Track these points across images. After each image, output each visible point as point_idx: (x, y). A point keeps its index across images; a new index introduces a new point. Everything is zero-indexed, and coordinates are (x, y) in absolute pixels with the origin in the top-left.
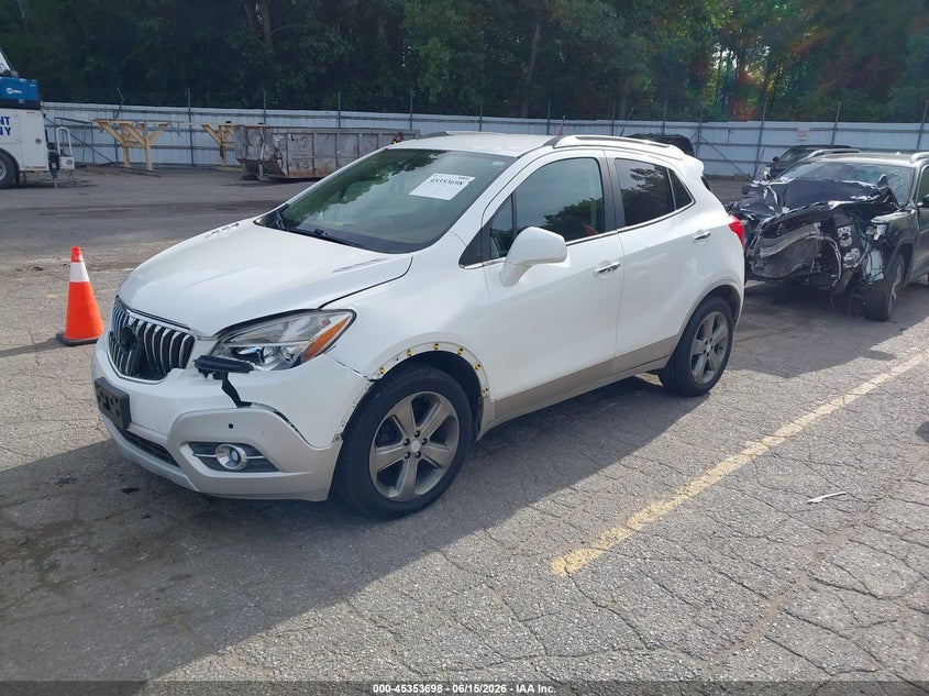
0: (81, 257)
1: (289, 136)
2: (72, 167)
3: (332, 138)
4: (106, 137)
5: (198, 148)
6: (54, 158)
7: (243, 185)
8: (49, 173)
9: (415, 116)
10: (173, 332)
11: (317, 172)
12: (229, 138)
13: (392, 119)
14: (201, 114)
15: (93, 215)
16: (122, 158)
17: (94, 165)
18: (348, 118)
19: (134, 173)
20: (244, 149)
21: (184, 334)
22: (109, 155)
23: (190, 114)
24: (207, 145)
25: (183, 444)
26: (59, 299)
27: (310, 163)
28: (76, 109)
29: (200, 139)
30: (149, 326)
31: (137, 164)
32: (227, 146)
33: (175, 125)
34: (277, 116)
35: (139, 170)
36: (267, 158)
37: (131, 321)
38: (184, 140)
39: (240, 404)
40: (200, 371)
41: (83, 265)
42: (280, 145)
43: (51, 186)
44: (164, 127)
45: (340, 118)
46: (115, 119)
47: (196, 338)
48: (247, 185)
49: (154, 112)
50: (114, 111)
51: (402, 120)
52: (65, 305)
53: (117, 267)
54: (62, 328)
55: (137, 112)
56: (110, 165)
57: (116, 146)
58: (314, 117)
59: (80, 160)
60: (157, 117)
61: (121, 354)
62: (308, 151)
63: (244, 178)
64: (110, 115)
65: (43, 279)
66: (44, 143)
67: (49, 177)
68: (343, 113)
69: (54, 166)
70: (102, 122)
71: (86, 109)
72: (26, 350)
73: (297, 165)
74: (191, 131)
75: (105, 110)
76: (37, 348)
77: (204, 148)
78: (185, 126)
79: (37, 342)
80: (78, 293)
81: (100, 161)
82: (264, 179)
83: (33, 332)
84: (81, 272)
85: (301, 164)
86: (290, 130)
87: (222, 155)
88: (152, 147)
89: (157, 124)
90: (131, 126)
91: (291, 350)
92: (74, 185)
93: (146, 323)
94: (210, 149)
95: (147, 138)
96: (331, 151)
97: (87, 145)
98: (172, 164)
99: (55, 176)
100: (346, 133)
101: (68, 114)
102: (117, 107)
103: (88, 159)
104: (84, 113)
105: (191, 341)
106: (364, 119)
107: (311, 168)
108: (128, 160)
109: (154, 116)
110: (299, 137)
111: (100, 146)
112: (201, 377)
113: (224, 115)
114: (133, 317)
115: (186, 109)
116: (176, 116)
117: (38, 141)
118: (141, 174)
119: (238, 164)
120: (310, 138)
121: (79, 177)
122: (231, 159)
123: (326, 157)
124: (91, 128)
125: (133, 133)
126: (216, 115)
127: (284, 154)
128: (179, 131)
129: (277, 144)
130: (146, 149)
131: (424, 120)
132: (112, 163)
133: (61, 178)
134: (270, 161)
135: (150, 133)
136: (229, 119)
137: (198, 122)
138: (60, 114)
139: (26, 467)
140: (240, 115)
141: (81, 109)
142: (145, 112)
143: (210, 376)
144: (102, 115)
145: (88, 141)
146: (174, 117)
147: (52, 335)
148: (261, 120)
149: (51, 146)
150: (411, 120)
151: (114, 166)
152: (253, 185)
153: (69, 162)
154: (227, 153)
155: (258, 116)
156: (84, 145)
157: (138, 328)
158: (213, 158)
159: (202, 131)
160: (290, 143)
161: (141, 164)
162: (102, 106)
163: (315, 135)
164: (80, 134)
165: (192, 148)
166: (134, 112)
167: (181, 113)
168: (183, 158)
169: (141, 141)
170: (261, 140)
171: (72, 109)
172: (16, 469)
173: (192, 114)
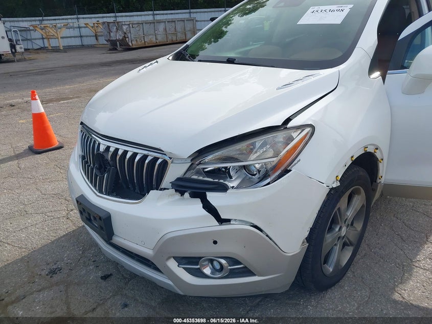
0: (37, 97)
1: (131, 25)
2: (23, 50)
3: (152, 25)
4: (37, 34)
5: (84, 36)
6: (13, 46)
7: (110, 53)
8: (11, 55)
9: (192, 10)
10: (145, 157)
11: (146, 43)
12: (99, 30)
13: (180, 13)
14: (83, 18)
15: (37, 74)
16: (47, 45)
17: (33, 49)
18: (158, 14)
19: (54, 52)
20: (108, 34)
21: (156, 159)
22: (40, 43)
23: (78, 18)
24: (88, 34)
25: (169, 258)
26: (27, 124)
27: (142, 39)
28: (21, 21)
29: (84, 31)
30: (120, 152)
31: (54, 47)
32: (98, 34)
33: (71, 25)
34: (122, 16)
35: (56, 50)
36: (121, 38)
37: (102, 148)
38: (76, 32)
39: (221, 221)
40: (176, 191)
41: (39, 101)
42: (126, 31)
43: (13, 61)
44: (67, 26)
45: (154, 15)
46: (41, 24)
47: (169, 161)
48: (112, 53)
49: (59, 19)
50: (40, 20)
51: (186, 13)
52: (31, 126)
53: (56, 101)
54: (31, 141)
55: (51, 20)
56: (41, 49)
57: (43, 39)
58: (141, 15)
59: (26, 48)
60: (61, 21)
61: (96, 176)
62: (141, 33)
63: (110, 50)
64: (38, 23)
65: (16, 111)
66: (6, 39)
67: (11, 57)
68: (155, 12)
69: (13, 51)
70: (34, 26)
71: (26, 21)
72: (10, 159)
73: (136, 40)
74: (79, 27)
75: (35, 21)
76: (18, 157)
77: (87, 36)
78: (76, 25)
79: (17, 153)
80: (39, 120)
81: (36, 47)
82: (120, 49)
83: (14, 146)
84: (38, 105)
85: (138, 40)
86: (131, 23)
87: (97, 39)
88: (61, 38)
89: (62, 25)
90: (49, 27)
91: (257, 166)
92: (25, 60)
93: (117, 150)
94: (90, 36)
95: (58, 33)
96: (152, 32)
97: (28, 40)
98: (73, 46)
99: (15, 56)
100: (159, 22)
101: (16, 24)
102: (41, 18)
103: (30, 47)
104: (25, 23)
105: (165, 164)
106: (166, 14)
107: (143, 42)
108: (50, 45)
109: (60, 21)
110: (136, 26)
111: (35, 39)
112: (178, 196)
113: (95, 18)
114: (104, 144)
115: (75, 16)
116: (71, 20)
117: (3, 38)
118: (57, 52)
119: (106, 42)
120: (141, 25)
121: (27, 56)
122: (102, 41)
123: (150, 35)
124: (30, 30)
125: (51, 31)
126: (91, 18)
127: (129, 35)
128: (73, 28)
129: (125, 30)
130: (58, 38)
131: (197, 12)
132: (42, 48)
133: (18, 57)
134: (122, 40)
135: (59, 30)
136: (98, 19)
137: (82, 22)
138: (13, 24)
139: (22, 260)
140: (103, 17)
141: (23, 21)
142: (55, 20)
143: (187, 195)
144: (34, 23)
145: (29, 38)
146: (70, 21)
147: (26, 147)
148: (114, 19)
149: (10, 40)
150: (190, 13)
151: (43, 49)
152: (116, 53)
153: (21, 48)
154: (99, 38)
155: (113, 17)
156: (27, 40)
157: (110, 154)
158: (92, 41)
159: (85, 27)
160: (131, 29)
161: (56, 47)
162: (33, 18)
163: (144, 24)
164: (24, 34)
165: (81, 37)
166: (49, 20)
167: (73, 19)
168: (77, 42)
169: (56, 35)
170: (117, 29)
171: (18, 21)
172: (15, 262)
173: (79, 18)
